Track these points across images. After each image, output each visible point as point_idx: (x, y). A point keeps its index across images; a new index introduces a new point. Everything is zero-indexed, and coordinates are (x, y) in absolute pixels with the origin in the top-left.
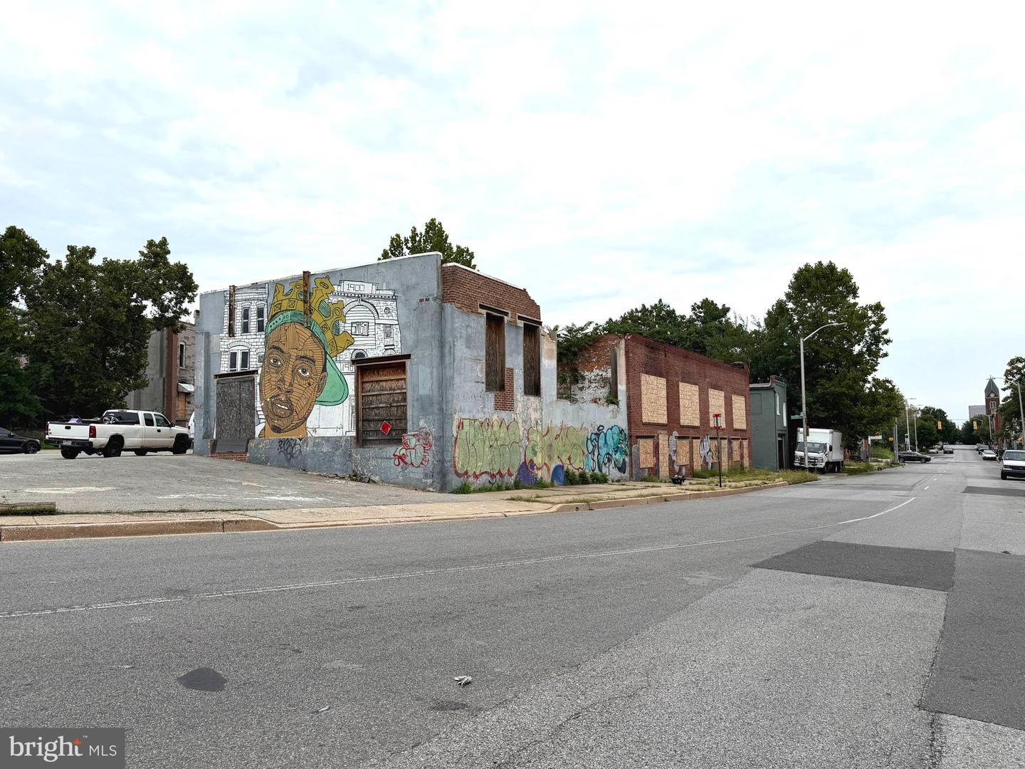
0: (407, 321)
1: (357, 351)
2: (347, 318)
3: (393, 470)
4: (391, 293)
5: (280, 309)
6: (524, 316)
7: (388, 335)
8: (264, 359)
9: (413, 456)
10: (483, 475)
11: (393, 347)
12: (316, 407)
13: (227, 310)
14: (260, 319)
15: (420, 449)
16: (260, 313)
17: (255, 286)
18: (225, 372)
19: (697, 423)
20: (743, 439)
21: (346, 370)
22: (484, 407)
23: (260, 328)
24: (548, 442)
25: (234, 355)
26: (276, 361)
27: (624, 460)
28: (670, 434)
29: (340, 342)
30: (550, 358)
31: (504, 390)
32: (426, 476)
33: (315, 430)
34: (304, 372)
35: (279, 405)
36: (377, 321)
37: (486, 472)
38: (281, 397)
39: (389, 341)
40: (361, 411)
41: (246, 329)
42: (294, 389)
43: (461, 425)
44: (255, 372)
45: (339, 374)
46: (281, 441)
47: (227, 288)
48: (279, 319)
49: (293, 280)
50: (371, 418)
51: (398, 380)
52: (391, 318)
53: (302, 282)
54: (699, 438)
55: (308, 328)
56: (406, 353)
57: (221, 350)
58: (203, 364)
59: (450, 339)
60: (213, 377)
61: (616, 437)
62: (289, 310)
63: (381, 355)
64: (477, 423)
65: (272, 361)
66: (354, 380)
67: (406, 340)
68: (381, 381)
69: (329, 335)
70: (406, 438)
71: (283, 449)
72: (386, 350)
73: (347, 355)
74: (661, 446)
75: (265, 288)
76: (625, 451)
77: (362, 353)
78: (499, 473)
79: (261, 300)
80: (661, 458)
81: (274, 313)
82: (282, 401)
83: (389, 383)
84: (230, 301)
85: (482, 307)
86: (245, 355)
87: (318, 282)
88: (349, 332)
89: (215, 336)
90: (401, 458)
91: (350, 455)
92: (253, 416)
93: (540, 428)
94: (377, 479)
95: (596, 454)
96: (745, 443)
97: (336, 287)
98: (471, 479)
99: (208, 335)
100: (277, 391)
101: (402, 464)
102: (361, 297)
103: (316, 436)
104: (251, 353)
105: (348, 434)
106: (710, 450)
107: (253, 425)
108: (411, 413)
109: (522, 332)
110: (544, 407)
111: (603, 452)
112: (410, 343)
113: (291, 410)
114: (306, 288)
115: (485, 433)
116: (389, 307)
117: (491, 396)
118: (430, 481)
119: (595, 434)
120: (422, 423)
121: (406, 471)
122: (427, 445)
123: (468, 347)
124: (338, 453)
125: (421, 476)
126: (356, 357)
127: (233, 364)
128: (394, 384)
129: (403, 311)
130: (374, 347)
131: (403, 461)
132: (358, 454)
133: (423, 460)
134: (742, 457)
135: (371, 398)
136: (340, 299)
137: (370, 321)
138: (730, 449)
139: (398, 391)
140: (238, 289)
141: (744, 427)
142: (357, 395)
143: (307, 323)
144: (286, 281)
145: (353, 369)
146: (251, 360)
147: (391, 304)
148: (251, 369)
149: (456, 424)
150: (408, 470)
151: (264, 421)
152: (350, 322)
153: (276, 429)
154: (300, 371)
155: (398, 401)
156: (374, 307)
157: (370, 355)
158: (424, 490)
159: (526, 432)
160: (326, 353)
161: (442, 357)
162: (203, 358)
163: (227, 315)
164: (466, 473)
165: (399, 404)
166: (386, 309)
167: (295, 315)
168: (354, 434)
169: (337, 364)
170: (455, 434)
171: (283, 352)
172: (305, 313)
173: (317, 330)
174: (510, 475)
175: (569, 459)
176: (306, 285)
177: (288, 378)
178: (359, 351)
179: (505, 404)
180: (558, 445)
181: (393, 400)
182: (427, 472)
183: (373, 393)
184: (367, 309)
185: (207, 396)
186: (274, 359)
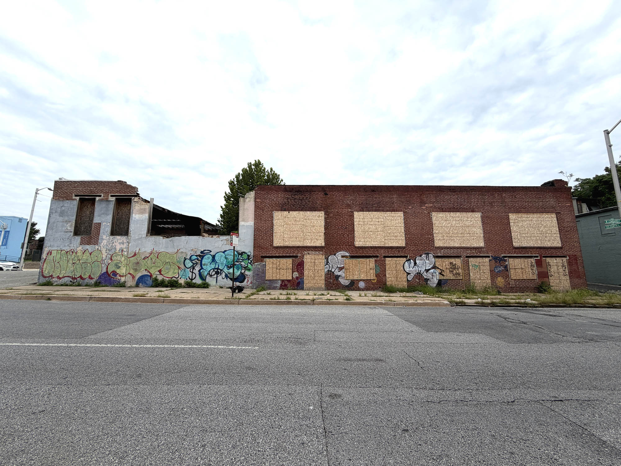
6: (116, 194)
10: (66, 278)
19: (398, 244)
22: (71, 244)
27: (242, 273)
30: (142, 214)
31: (90, 234)
37: (68, 276)
43: (50, 253)
54: (402, 257)
61: (231, 258)
64: (64, 252)
74: (308, 264)
76: (246, 267)
78: (81, 277)
85: (76, 196)
93: (125, 253)
95: (197, 268)
96: (555, 261)
98: (56, 279)
106: (434, 267)
109: (113, 203)
110: (131, 241)
111: (209, 268)
115: (69, 257)
117: (78, 238)
119: (196, 256)
123: (61, 216)
134: (543, 275)
138: (501, 267)
141: (552, 244)
149: (46, 252)
159: (109, 256)
164: (51, 276)
170: (44, 258)
174: (91, 279)
175: (160, 271)
179: (89, 242)
180: (146, 262)
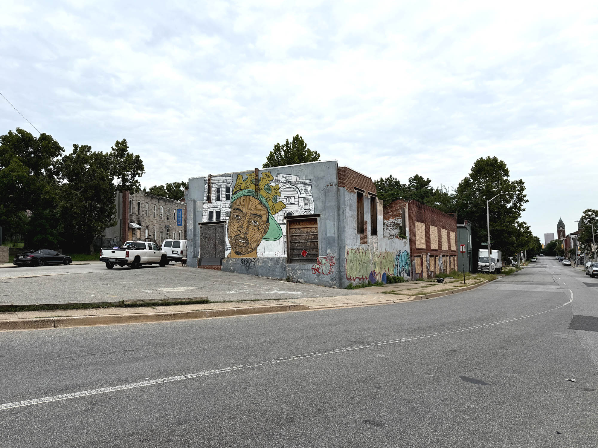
0: (318, 196)
1: (287, 212)
2: (281, 194)
3: (311, 276)
4: (308, 181)
5: (240, 188)
6: (371, 192)
7: (306, 204)
8: (230, 215)
9: (324, 269)
10: (357, 279)
11: (309, 210)
12: (263, 242)
13: (206, 188)
14: (228, 193)
15: (328, 266)
16: (228, 190)
17: (224, 175)
18: (206, 222)
19: (437, 248)
20: (455, 256)
21: (281, 222)
22: (357, 242)
23: (228, 198)
24: (380, 260)
25: (211, 213)
26: (237, 216)
27: (409, 269)
28: (427, 254)
29: (277, 207)
30: (380, 214)
31: (364, 233)
32: (332, 280)
33: (262, 254)
34: (255, 222)
35: (240, 240)
36: (300, 196)
37: (357, 278)
38: (241, 236)
39: (307, 207)
40: (289, 244)
41: (218, 198)
42: (249, 232)
43: (348, 253)
44: (225, 222)
45: (277, 224)
46: (242, 260)
47: (207, 176)
48: (240, 194)
49: (248, 173)
50: (296, 248)
51: (311, 228)
52: (308, 194)
53: (254, 174)
54: (437, 256)
55: (258, 199)
56: (317, 214)
57: (204, 209)
58: (192, 217)
59: (343, 206)
60: (198, 224)
61: (406, 257)
62: (246, 189)
63: (302, 214)
64: (354, 251)
65: (235, 216)
66: (286, 228)
67: (317, 206)
68: (301, 228)
69: (270, 203)
70: (319, 259)
71: (244, 264)
72: (305, 211)
73: (282, 214)
74: (423, 261)
75: (231, 177)
76: (409, 264)
77: (291, 213)
78: (363, 277)
79: (228, 183)
80: (424, 267)
81: (236, 190)
82: (241, 238)
83: (306, 229)
84: (209, 183)
85: (356, 188)
86: (218, 213)
87: (264, 174)
88: (283, 201)
89: (199, 202)
90: (317, 270)
91: (285, 268)
92: (223, 246)
93: (377, 253)
94: (302, 281)
95: (398, 266)
96: (456, 258)
97: (274, 177)
98: (352, 281)
99: (194, 201)
100: (238, 233)
101: (317, 273)
102: (290, 183)
103: (263, 257)
104: (222, 212)
105: (282, 257)
106: (442, 263)
107: (223, 251)
108: (321, 246)
109: (370, 201)
110: (378, 242)
111: (401, 265)
112: (320, 208)
113: (247, 243)
114: (256, 178)
115: (357, 256)
116: (307, 188)
117: (359, 236)
118: (334, 282)
119: (398, 255)
120: (329, 251)
121: (320, 277)
122: (332, 263)
123: (350, 210)
124: (278, 266)
125: (329, 280)
126: (287, 215)
127: (211, 217)
128: (309, 230)
129: (316, 191)
130: (298, 210)
131: (317, 271)
132: (289, 268)
133: (330, 271)
134: (454, 266)
135: (295, 237)
136: (277, 184)
137: (295, 196)
138: (450, 261)
139: (312, 234)
140: (214, 177)
141: (455, 249)
142: (287, 236)
143: (257, 196)
144: (244, 173)
145: (285, 221)
146: (222, 215)
147: (309, 187)
148: (222, 220)
149: (346, 251)
150: (321, 276)
151: (230, 248)
152: (283, 196)
153: (238, 253)
154: (253, 222)
155: (311, 239)
156: (298, 188)
157: (296, 214)
158: (331, 287)
159: (372, 255)
160: (269, 213)
161: (339, 215)
162: (192, 214)
163: (206, 191)
164: (350, 278)
165: (312, 241)
166: (305, 189)
167: (249, 192)
168: (286, 256)
169: (275, 219)
170: (346, 257)
171: (242, 211)
172: (256, 190)
173: (263, 200)
174: (367, 279)
175: (388, 269)
176: (257, 176)
177: (245, 226)
178: (289, 212)
179: (364, 241)
180: (384, 261)
181: (309, 238)
182: (332, 277)
183: (296, 235)
184: (294, 190)
185: (195, 235)
186: (236, 216)
